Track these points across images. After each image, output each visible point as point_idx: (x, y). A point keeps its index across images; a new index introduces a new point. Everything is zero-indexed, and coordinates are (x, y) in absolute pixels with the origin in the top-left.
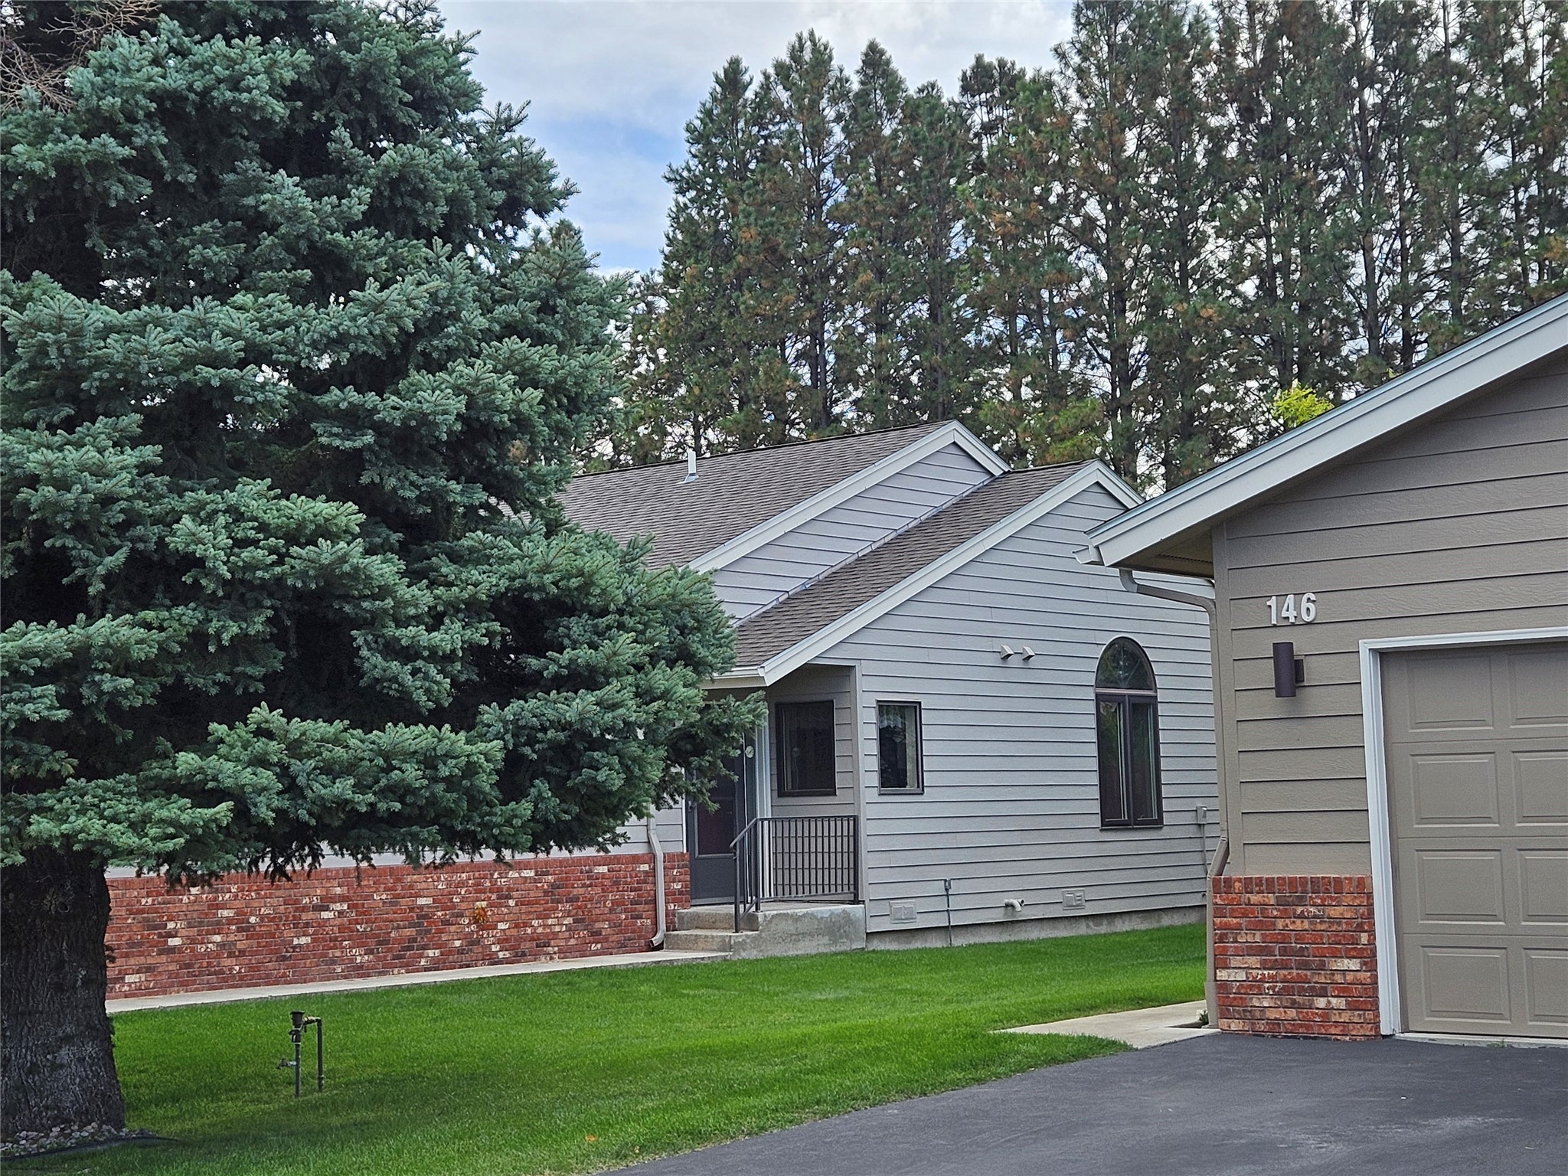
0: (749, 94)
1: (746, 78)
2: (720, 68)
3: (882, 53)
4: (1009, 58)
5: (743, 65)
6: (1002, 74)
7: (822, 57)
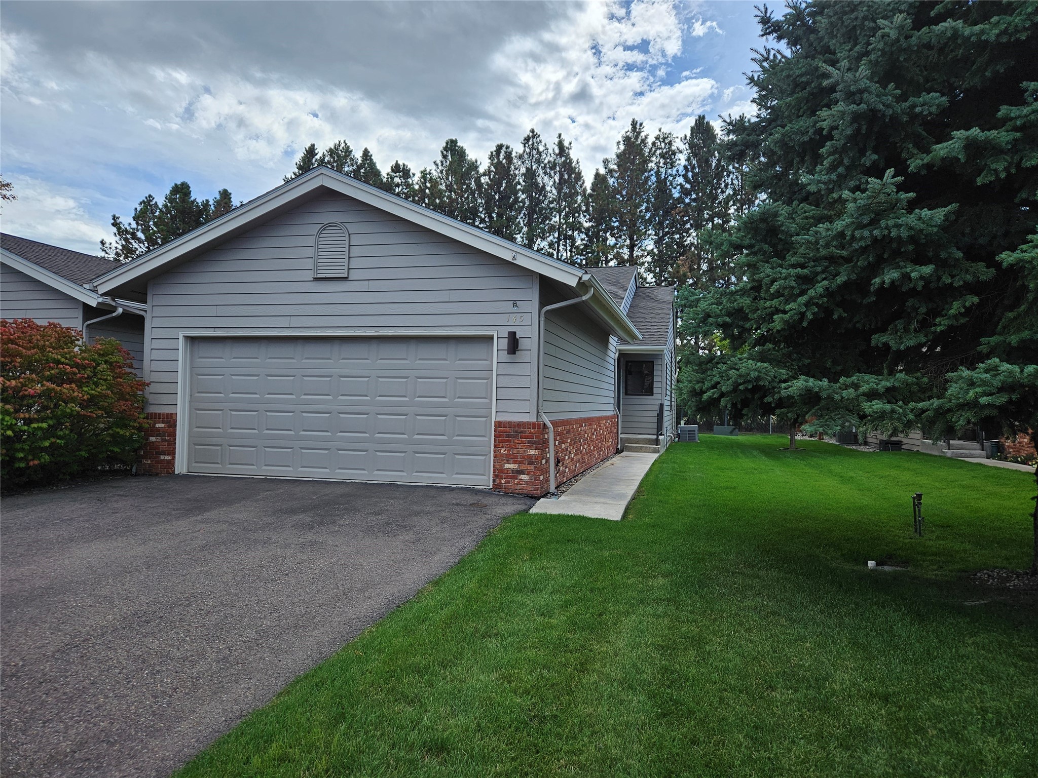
0: (318, 157)
1: (316, 152)
2: (308, 145)
3: (369, 152)
4: (406, 164)
5: (316, 147)
6: (404, 168)
7: (348, 151)
